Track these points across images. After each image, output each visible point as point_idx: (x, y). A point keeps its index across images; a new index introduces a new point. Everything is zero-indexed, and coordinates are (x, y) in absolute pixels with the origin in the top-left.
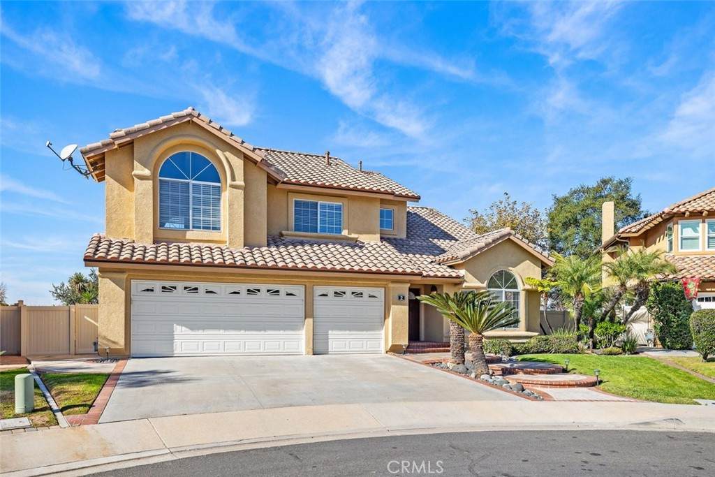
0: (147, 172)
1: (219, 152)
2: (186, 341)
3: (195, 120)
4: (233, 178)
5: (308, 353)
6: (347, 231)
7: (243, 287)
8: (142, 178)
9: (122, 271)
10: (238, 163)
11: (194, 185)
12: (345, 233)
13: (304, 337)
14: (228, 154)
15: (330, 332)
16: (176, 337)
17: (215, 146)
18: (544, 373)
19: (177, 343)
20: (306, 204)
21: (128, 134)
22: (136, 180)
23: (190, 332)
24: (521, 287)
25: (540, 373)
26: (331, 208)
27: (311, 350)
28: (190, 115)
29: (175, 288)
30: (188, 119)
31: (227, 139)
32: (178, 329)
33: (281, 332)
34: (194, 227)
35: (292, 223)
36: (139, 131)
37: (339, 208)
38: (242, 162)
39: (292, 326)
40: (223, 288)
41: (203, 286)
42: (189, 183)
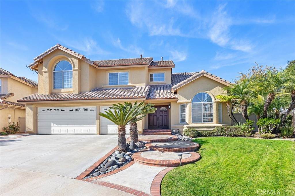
0: (46, 70)
1: (69, 58)
2: (55, 129)
3: (59, 48)
4: (74, 67)
6: (130, 83)
7: (74, 108)
8: (45, 72)
10: (76, 61)
11: (64, 72)
13: (96, 127)
14: (72, 59)
15: (108, 125)
16: (52, 127)
17: (68, 56)
19: (52, 129)
21: (38, 58)
22: (44, 73)
23: (57, 126)
27: (99, 133)
28: (57, 46)
29: (51, 109)
30: (57, 48)
31: (69, 52)
32: (53, 125)
33: (88, 126)
34: (64, 87)
35: (108, 82)
36: (42, 56)
37: (127, 74)
40: (67, 109)
41: (60, 108)
42: (62, 72)
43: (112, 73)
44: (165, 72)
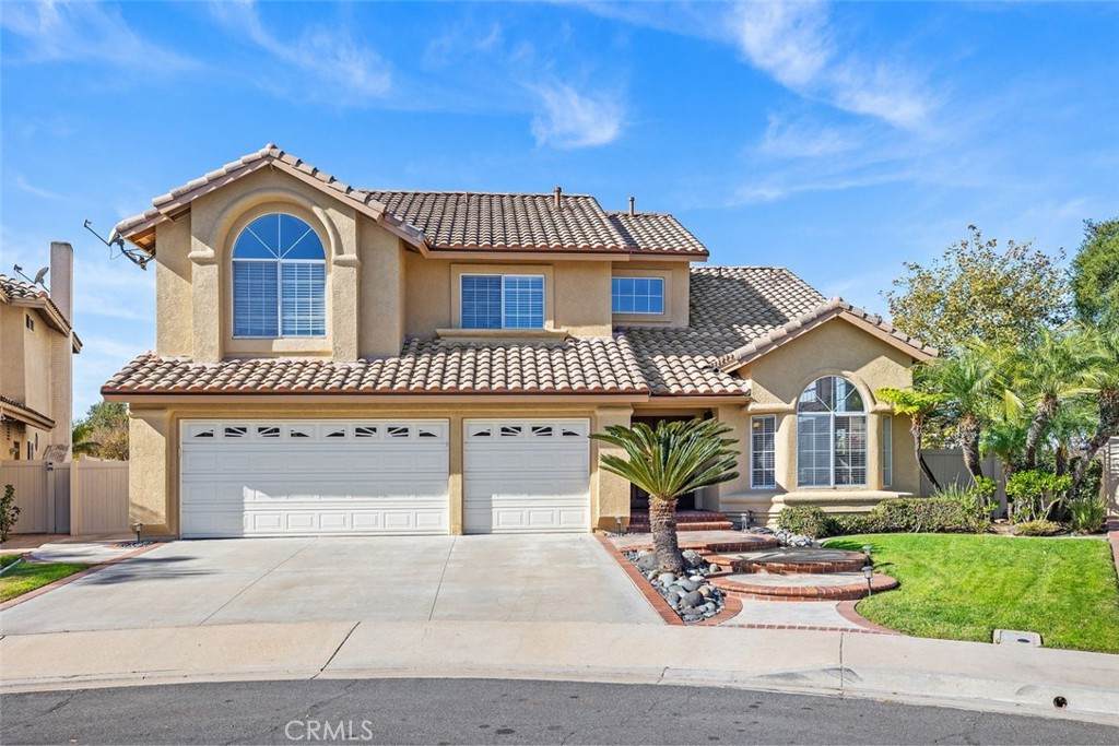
0: (209, 252)
1: (317, 210)
2: (262, 513)
3: (276, 163)
4: (340, 251)
5: (454, 533)
6: (552, 322)
7: (349, 426)
8: (202, 262)
9: (161, 407)
10: (347, 225)
11: (283, 265)
12: (549, 326)
13: (447, 505)
14: (331, 212)
15: (494, 497)
16: (247, 507)
17: (310, 200)
18: (807, 571)
19: (248, 516)
20: (483, 282)
21: (177, 197)
22: (195, 266)
23: (269, 499)
24: (869, 406)
25: (799, 571)
26: (524, 284)
27: (459, 527)
28: (267, 156)
29: (244, 430)
30: (266, 163)
31: (324, 187)
32: (249, 495)
33: (412, 498)
34: (284, 332)
35: (458, 315)
36: (193, 190)
37: (538, 284)
38: (353, 222)
39: (429, 488)
40: (318, 428)
41: (286, 426)
42: (276, 263)
43: (473, 277)
44: (666, 276)
